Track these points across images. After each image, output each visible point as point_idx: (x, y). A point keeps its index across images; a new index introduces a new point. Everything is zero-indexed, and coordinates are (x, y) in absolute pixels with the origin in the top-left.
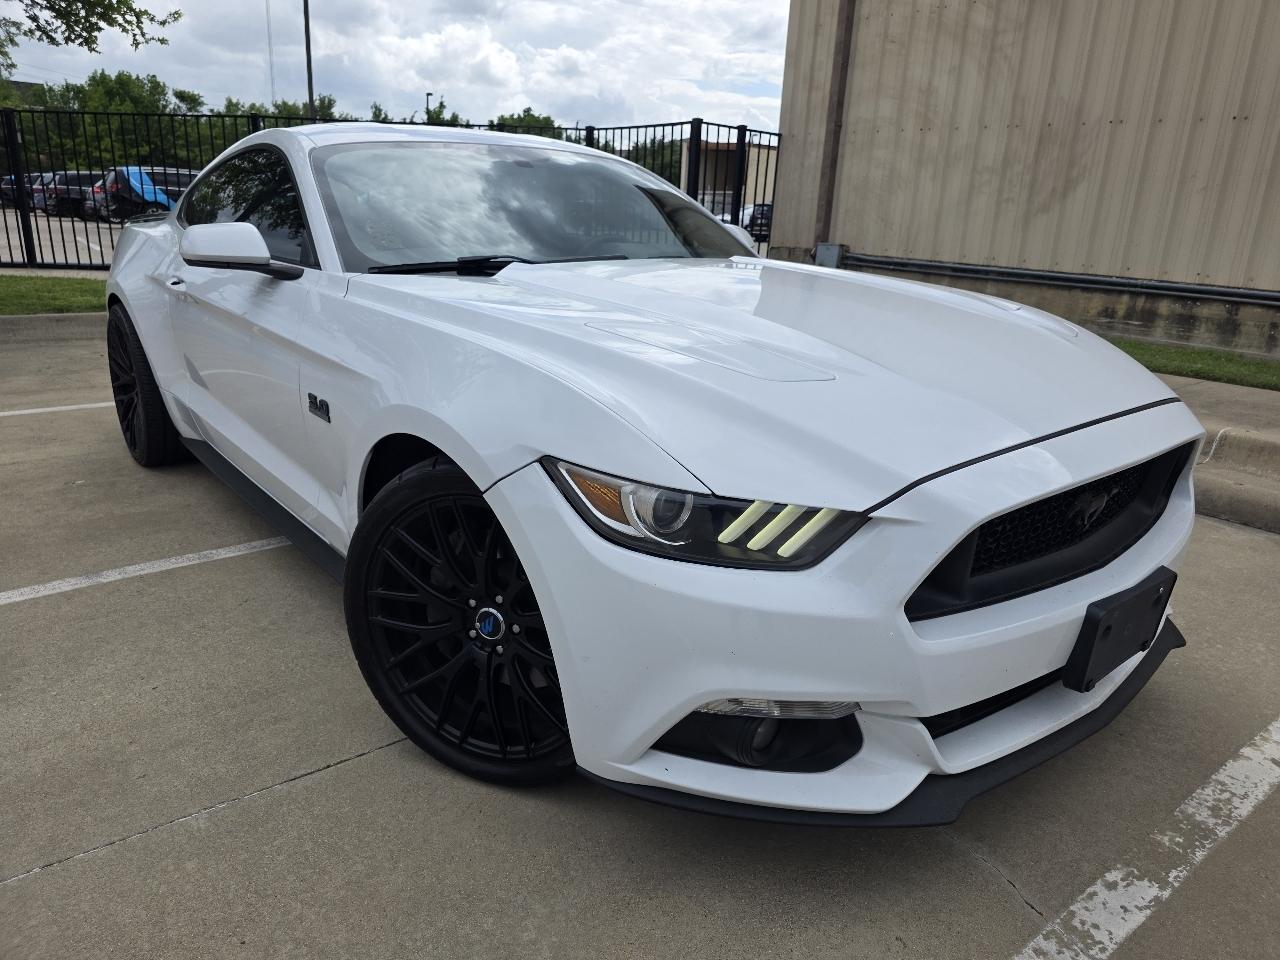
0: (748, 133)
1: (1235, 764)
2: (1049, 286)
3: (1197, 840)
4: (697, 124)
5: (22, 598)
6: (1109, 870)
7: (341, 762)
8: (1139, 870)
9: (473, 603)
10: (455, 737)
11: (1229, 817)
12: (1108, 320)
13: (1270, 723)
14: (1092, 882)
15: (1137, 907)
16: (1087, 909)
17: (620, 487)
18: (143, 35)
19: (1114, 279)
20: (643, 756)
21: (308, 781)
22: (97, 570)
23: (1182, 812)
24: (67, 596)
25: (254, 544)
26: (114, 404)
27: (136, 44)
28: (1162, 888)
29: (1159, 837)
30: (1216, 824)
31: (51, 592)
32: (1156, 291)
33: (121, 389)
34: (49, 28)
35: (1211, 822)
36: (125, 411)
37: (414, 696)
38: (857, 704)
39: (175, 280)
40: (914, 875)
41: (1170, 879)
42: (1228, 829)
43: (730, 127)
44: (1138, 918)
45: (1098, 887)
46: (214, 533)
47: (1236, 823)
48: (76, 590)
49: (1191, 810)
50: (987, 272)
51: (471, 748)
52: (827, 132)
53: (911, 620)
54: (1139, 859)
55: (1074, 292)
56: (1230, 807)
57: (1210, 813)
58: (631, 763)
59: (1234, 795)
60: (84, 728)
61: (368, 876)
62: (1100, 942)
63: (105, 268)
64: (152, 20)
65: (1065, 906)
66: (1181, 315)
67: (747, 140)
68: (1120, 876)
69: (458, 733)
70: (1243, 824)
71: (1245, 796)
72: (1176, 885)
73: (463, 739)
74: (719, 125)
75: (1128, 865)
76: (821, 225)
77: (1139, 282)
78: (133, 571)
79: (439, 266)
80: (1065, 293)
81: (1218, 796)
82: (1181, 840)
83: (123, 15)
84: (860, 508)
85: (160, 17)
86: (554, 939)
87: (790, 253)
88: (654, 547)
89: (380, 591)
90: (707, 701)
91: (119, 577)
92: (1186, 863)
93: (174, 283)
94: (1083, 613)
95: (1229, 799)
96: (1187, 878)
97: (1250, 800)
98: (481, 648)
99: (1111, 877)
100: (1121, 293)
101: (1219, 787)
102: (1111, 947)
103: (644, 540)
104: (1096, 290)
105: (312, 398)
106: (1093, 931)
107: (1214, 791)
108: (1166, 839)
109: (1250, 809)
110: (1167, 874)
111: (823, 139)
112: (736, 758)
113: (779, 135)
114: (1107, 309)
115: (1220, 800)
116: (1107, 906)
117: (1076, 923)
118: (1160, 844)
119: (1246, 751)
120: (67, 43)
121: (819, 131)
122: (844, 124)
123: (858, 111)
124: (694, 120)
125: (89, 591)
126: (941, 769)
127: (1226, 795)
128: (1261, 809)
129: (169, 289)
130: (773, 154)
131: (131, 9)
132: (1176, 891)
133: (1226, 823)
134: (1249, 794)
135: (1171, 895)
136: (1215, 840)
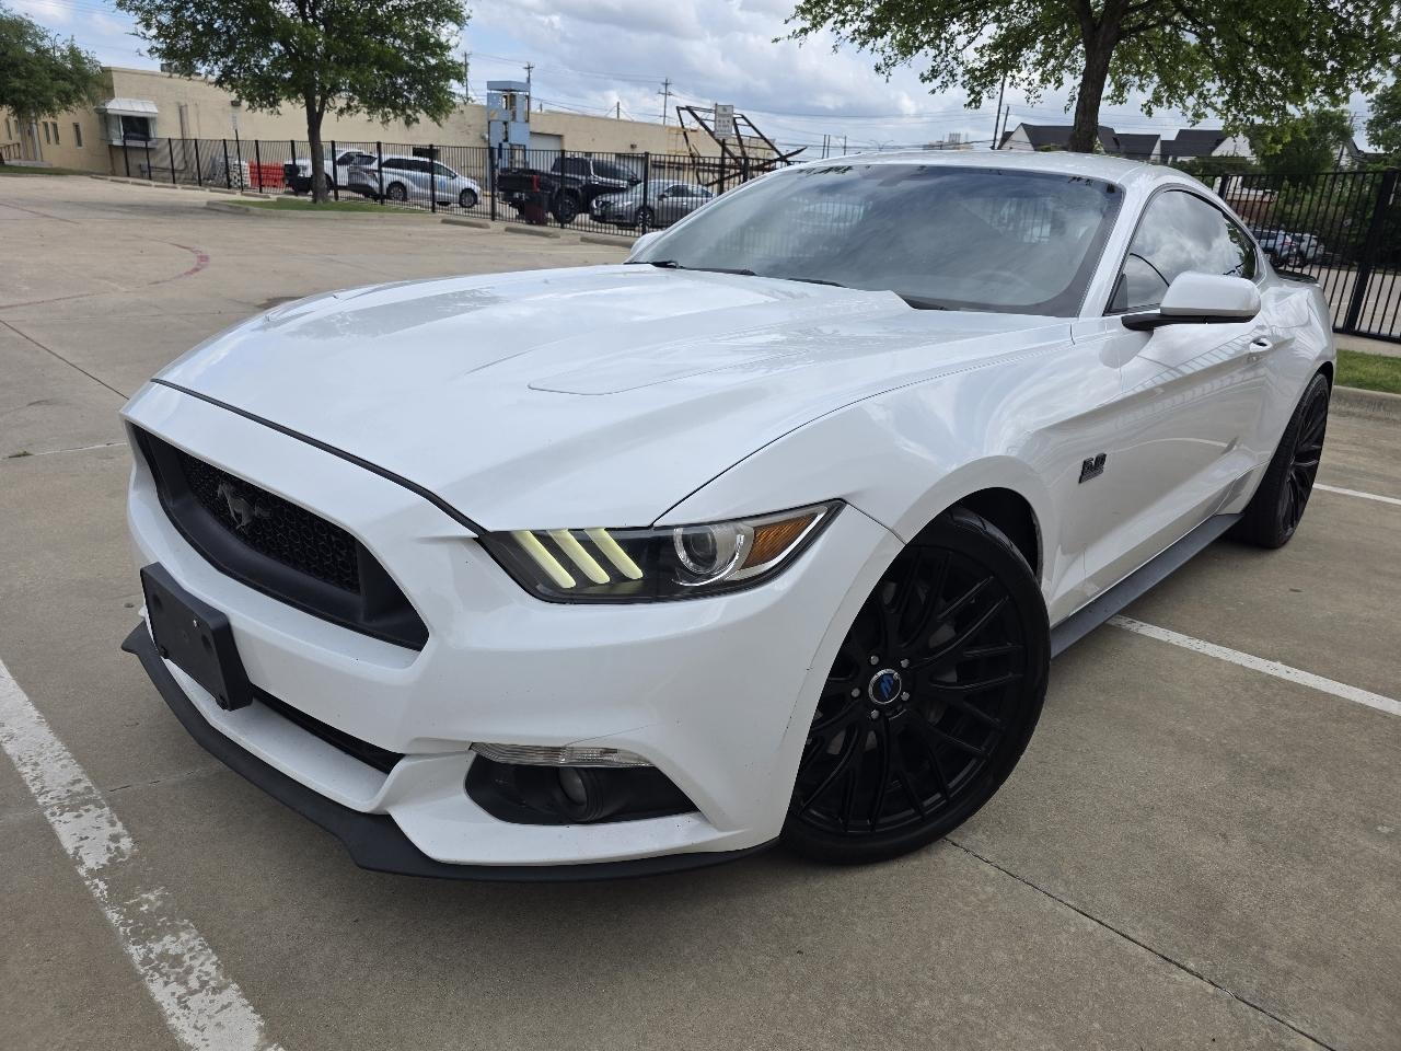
1: (252, 1024)
3: (136, 923)
8: (121, 862)
11: (156, 969)
14: (126, 826)
15: (81, 847)
16: (100, 816)
23: (187, 927)
28: (90, 871)
29: (157, 893)
30: (150, 950)
35: (157, 948)
41: (96, 881)
42: (137, 959)
44: (69, 845)
45: (119, 828)
47: (143, 973)
49: (185, 936)
54: (136, 867)
56: (172, 978)
57: (172, 953)
59: (192, 993)
62: (61, 815)
65: (112, 805)
68: (123, 847)
70: (135, 980)
71: (182, 1004)
72: (87, 883)
75: (135, 858)
81: (196, 973)
82: (144, 910)
92: (109, 900)
95: (185, 983)
96: (90, 894)
97: (175, 1007)
99: (126, 843)
102: (52, 819)
106: (76, 814)
107: (207, 974)
109: (158, 998)
110: (106, 882)
117: (91, 807)
118: (148, 890)
127: (194, 983)
132: (80, 880)
133: (146, 961)
134: (186, 1011)
135: (79, 874)
136: (127, 938)
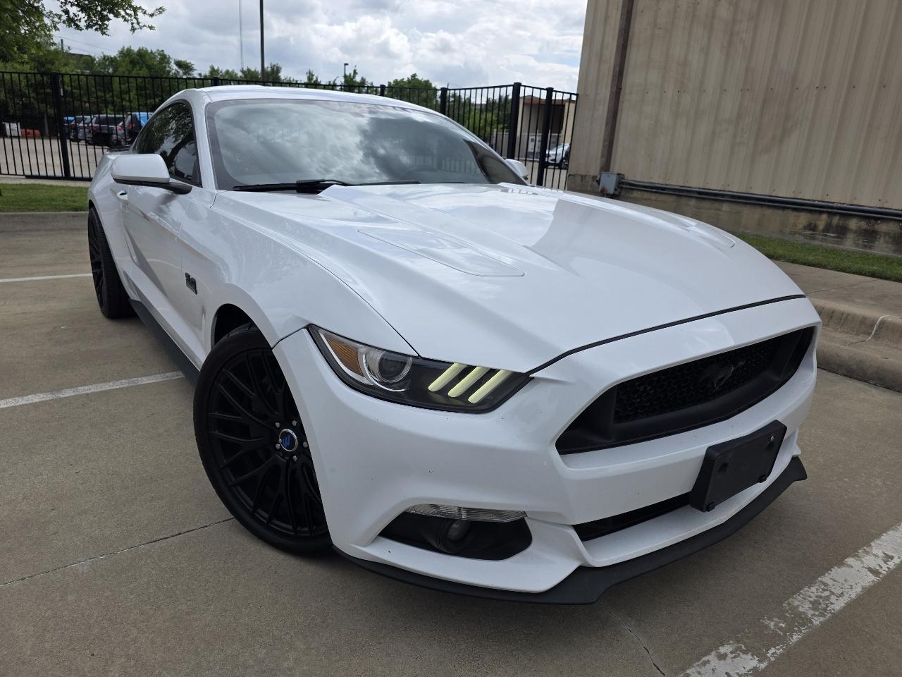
0: (554, 93)
1: (839, 570)
2: (769, 206)
3: (796, 626)
4: (517, 87)
5: (6, 406)
6: (723, 645)
7: (188, 532)
8: (746, 647)
9: (278, 425)
10: (264, 518)
11: (825, 610)
12: (811, 232)
13: (872, 540)
14: (707, 653)
15: (738, 674)
16: (699, 673)
17: (357, 349)
18: (138, 23)
19: (817, 202)
20: (374, 541)
21: (163, 543)
22: (60, 388)
23: (789, 604)
24: (35, 405)
25: (167, 374)
26: (91, 275)
27: (133, 29)
28: (760, 661)
29: (767, 622)
30: (814, 615)
31: (26, 403)
32: (847, 212)
33: (95, 265)
34: (76, 18)
35: (810, 613)
36: (97, 279)
37: (239, 488)
38: (525, 513)
39: (123, 192)
40: (576, 639)
41: (768, 655)
42: (822, 619)
43: (541, 89)
45: (712, 657)
46: (143, 366)
47: (829, 615)
48: (43, 401)
49: (796, 603)
50: (723, 196)
51: (274, 527)
52: (611, 92)
53: (561, 453)
54: (748, 638)
55: (786, 212)
56: (827, 602)
57: (811, 606)
58: (365, 546)
59: (833, 593)
60: (25, 498)
61: (188, 613)
63: (90, 179)
64: (145, 13)
65: (684, 669)
66: (865, 230)
67: (553, 98)
68: (731, 649)
69: (266, 516)
70: (836, 616)
71: (842, 595)
72: (772, 659)
73: (269, 520)
74: (533, 88)
75: (738, 642)
76: (604, 159)
77: (835, 205)
78: (83, 390)
79: (283, 186)
80: (780, 212)
81: (820, 594)
82: (783, 626)
83: (125, 10)
84: (524, 371)
85: (150, 11)
86: (305, 668)
87: (582, 178)
88: (380, 393)
89: (216, 413)
90: (413, 505)
91: (72, 394)
92: (783, 644)
93: (122, 194)
94: (704, 453)
95: (828, 597)
96: (782, 655)
97: (844, 598)
98: (283, 457)
99: (724, 650)
100: (821, 212)
101: (823, 587)
103: (374, 387)
104: (803, 210)
105: (188, 276)
107: (817, 590)
108: (772, 623)
109: (843, 605)
110: (767, 650)
111: (608, 98)
112: (435, 545)
113: (577, 95)
114: (810, 224)
115: (821, 597)
116: (716, 671)
118: (766, 627)
119: (850, 560)
120: (87, 28)
121: (605, 92)
122: (623, 87)
123: (633, 79)
124: (515, 83)
125: (51, 402)
126: (589, 564)
127: (827, 593)
128: (849, 605)
129: (118, 198)
130: (572, 106)
131: (131, 6)
132: (771, 664)
133: (822, 615)
134: (845, 594)
135: (767, 667)
136: (810, 627)
